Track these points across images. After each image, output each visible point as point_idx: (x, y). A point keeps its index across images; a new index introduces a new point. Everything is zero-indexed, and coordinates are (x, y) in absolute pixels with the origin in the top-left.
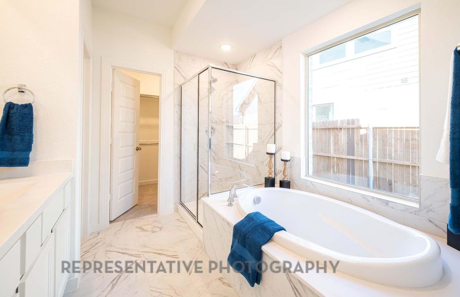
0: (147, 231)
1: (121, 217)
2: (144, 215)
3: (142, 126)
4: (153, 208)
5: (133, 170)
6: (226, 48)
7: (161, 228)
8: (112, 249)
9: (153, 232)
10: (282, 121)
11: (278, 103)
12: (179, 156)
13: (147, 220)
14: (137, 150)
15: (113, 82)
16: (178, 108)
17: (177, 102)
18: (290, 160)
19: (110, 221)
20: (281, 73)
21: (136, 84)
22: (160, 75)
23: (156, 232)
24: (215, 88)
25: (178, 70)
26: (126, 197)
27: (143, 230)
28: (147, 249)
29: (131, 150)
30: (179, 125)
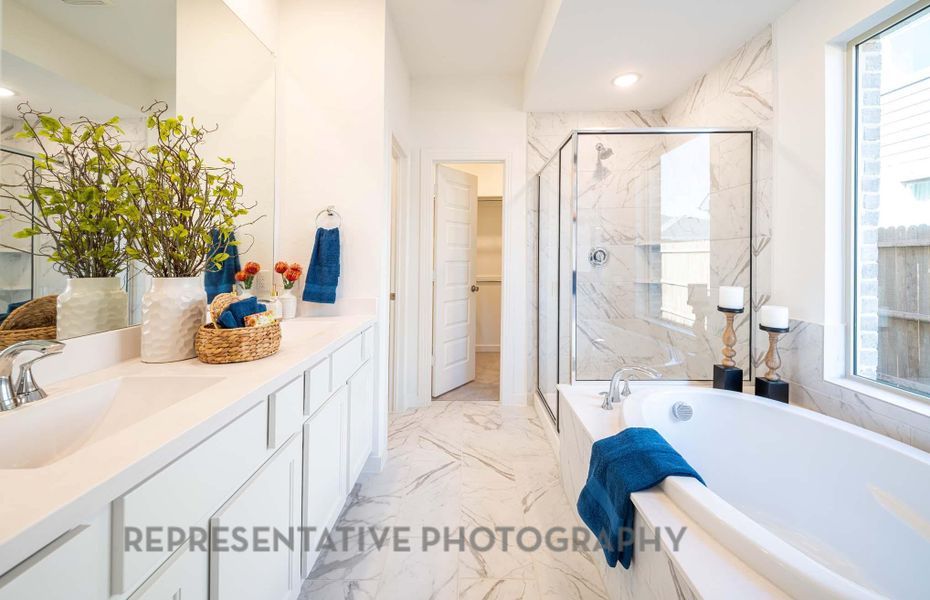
0: (477, 424)
1: (448, 395)
2: (480, 399)
3: (480, 252)
4: (493, 391)
5: (465, 324)
6: (626, 82)
7: (499, 426)
8: (427, 436)
9: (487, 428)
10: (770, 231)
11: (759, 187)
12: (536, 305)
13: (482, 408)
14: (473, 291)
15: (436, 185)
16: (534, 216)
17: (533, 206)
18: (787, 330)
19: (433, 397)
20: (771, 108)
21: (472, 181)
22: (503, 162)
23: (490, 429)
24: (609, 167)
25: (533, 147)
26: (457, 364)
27: (472, 421)
28: (471, 451)
29: (463, 290)
30: (536, 247)
